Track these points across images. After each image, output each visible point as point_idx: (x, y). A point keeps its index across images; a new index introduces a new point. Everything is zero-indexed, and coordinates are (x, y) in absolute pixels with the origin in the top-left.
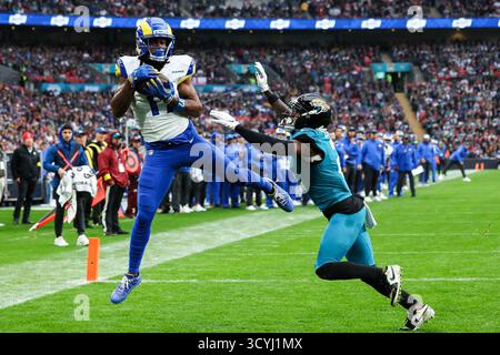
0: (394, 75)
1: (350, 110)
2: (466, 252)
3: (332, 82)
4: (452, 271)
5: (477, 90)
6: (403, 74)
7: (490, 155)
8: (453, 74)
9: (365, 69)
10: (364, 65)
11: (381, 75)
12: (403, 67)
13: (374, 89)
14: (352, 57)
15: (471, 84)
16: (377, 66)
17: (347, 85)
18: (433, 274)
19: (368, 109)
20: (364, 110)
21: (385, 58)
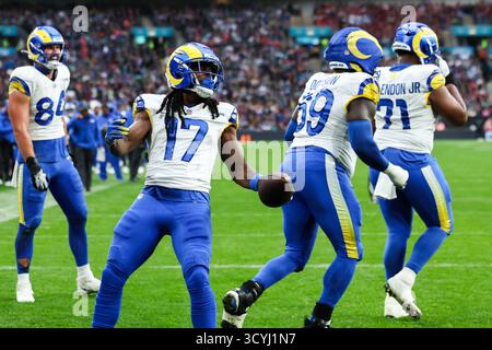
0: (155, 40)
1: (110, 76)
2: (252, 235)
3: (89, 46)
4: (243, 257)
5: (242, 57)
6: (165, 39)
7: (256, 126)
8: (217, 40)
9: (125, 33)
10: (123, 28)
11: (140, 40)
12: (165, 31)
13: (134, 54)
14: (111, 20)
15: (236, 51)
16: (138, 31)
17: (106, 50)
18: (223, 260)
19: (128, 76)
20: (124, 77)
21: (146, 21)
